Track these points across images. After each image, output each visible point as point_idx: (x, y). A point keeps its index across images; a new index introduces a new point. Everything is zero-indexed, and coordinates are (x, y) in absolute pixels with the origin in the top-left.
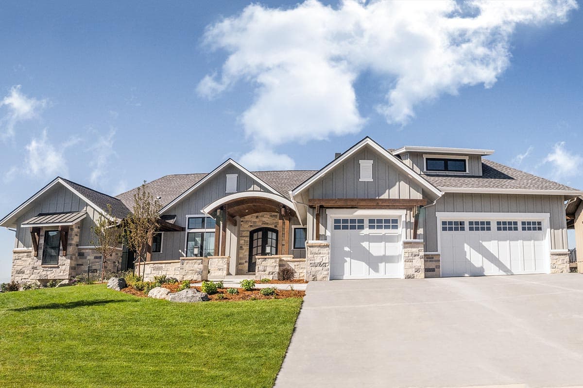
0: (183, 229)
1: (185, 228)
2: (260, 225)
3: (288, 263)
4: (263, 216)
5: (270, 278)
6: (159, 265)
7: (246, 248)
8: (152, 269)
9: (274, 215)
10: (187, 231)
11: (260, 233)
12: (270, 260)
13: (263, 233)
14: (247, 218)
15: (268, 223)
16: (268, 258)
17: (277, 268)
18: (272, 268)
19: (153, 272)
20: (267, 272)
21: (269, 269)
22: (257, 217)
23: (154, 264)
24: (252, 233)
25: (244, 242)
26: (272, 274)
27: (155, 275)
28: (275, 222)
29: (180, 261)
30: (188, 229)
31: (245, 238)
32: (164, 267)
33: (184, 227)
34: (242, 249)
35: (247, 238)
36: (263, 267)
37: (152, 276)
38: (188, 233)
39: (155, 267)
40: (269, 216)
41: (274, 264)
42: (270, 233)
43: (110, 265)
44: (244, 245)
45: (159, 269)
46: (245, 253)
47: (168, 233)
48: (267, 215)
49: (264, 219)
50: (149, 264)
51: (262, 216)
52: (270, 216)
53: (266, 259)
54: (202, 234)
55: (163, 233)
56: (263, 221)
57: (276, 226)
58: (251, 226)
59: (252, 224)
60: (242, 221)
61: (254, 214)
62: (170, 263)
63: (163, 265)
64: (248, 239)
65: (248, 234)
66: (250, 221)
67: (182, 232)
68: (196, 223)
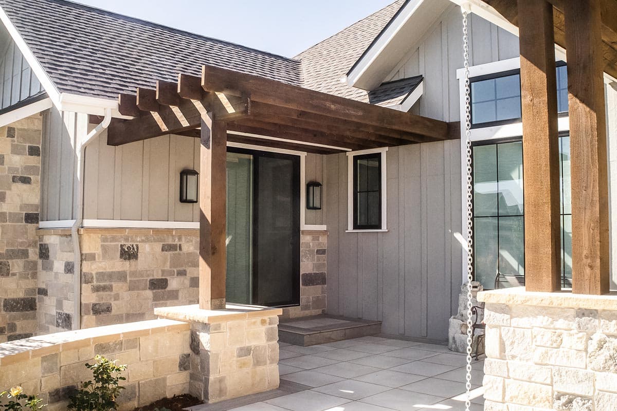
0: (452, 131)
1: (458, 124)
30: (471, 126)
33: (453, 120)
38: (472, 144)
47: (402, 148)
55: (384, 151)
67: (448, 143)
68: (496, 100)
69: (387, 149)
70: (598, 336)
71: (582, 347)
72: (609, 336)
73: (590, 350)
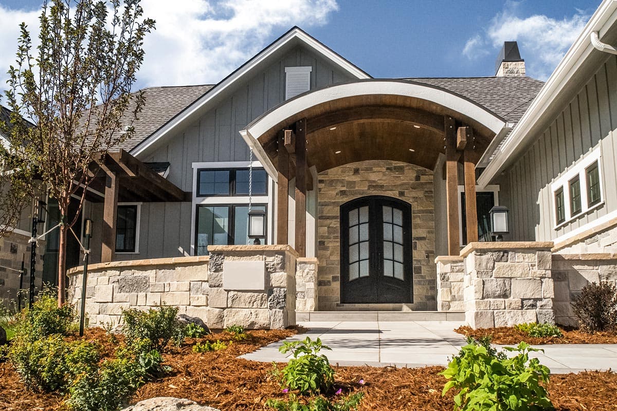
0: (187, 197)
1: (191, 193)
2: (363, 190)
3: (576, 267)
4: (371, 169)
5: (528, 318)
6: (138, 274)
7: (335, 244)
8: (116, 285)
9: (395, 168)
10: (196, 201)
11: (365, 211)
12: (520, 255)
13: (369, 209)
14: (334, 173)
15: (382, 187)
16: (515, 250)
17: (549, 284)
18: (532, 285)
19: (119, 296)
20: (514, 299)
21: (519, 290)
22: (356, 171)
23: (121, 269)
24: (346, 209)
25: (329, 232)
26: (533, 306)
27: (126, 306)
28: (399, 183)
29: (206, 258)
30: (198, 195)
31: (328, 221)
32: (152, 281)
33: (188, 190)
34: (326, 249)
35: (333, 221)
36: (500, 281)
37: (116, 308)
38: (198, 206)
39: (124, 279)
40: (384, 169)
41: (539, 272)
42: (387, 212)
43: (11, 276)
44: (328, 238)
45: (138, 286)
46: (332, 258)
47: (153, 205)
48: (379, 166)
49: (373, 177)
50: (105, 269)
51: (369, 170)
52: (388, 169)
53: (506, 251)
54: (232, 208)
55: (139, 205)
56: (370, 181)
57: (402, 194)
58: (343, 193)
59: (344, 189)
60: (321, 181)
61: (348, 165)
62: (173, 266)
63: (151, 274)
64: (336, 224)
65: (337, 211)
66: (342, 181)
67: (184, 204)
68: (215, 183)
69: (141, 203)
70: (306, 271)
71: (301, 275)
72: (310, 270)
73: (304, 275)
